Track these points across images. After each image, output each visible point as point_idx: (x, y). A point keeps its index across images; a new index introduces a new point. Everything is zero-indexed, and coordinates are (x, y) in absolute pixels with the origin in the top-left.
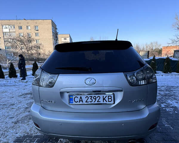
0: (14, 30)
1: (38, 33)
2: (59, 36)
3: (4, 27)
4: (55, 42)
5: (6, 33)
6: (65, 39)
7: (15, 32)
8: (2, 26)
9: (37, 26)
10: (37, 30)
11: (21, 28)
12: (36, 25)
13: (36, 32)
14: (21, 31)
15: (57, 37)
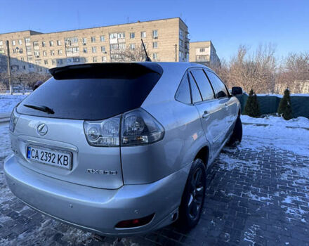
0: (124, 40)
1: (156, 43)
2: (191, 46)
3: (112, 36)
4: (183, 57)
5: (113, 45)
6: (202, 50)
7: (125, 43)
8: (110, 35)
9: (156, 31)
10: (156, 38)
11: (133, 36)
12: (155, 29)
13: (154, 40)
14: (133, 40)
15: (186, 48)
